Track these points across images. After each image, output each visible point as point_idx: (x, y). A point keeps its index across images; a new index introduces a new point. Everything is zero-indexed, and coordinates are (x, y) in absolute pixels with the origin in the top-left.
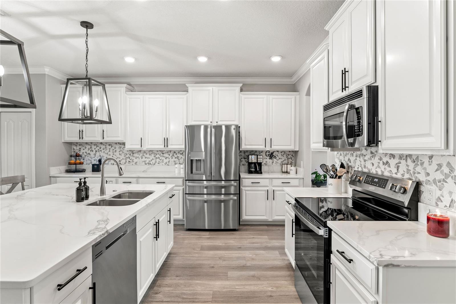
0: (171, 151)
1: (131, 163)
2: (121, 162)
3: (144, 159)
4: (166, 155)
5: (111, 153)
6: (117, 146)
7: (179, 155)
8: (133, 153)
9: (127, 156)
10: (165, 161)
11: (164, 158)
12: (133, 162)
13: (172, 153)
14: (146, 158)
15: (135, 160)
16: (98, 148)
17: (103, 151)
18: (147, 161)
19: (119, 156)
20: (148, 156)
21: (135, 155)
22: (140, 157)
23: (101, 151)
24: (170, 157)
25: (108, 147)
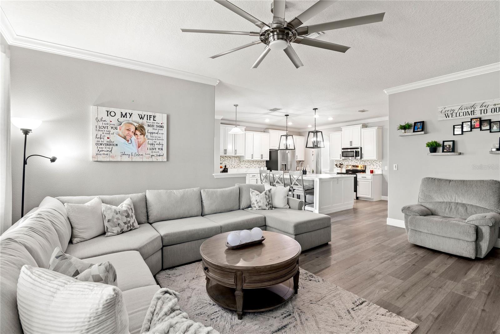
0: (256, 161)
1: (240, 168)
2: (235, 167)
3: (245, 165)
4: (255, 163)
5: (230, 162)
6: (233, 158)
7: (260, 163)
8: (241, 162)
9: (238, 164)
10: (255, 166)
11: (254, 165)
12: (241, 167)
13: (257, 161)
14: (246, 164)
15: (242, 166)
16: (224, 159)
17: (226, 161)
18: (247, 166)
19: (234, 164)
20: (247, 163)
21: (241, 163)
22: (244, 164)
23: (225, 161)
24: (256, 164)
25: (229, 159)
